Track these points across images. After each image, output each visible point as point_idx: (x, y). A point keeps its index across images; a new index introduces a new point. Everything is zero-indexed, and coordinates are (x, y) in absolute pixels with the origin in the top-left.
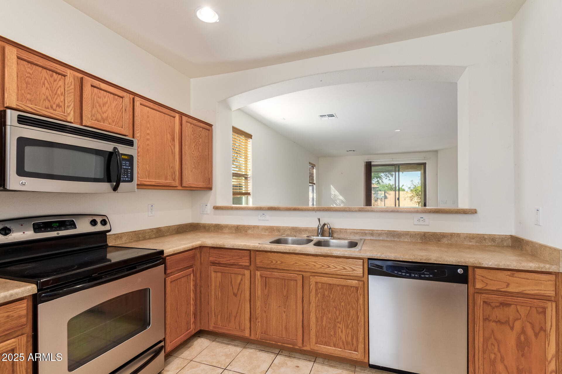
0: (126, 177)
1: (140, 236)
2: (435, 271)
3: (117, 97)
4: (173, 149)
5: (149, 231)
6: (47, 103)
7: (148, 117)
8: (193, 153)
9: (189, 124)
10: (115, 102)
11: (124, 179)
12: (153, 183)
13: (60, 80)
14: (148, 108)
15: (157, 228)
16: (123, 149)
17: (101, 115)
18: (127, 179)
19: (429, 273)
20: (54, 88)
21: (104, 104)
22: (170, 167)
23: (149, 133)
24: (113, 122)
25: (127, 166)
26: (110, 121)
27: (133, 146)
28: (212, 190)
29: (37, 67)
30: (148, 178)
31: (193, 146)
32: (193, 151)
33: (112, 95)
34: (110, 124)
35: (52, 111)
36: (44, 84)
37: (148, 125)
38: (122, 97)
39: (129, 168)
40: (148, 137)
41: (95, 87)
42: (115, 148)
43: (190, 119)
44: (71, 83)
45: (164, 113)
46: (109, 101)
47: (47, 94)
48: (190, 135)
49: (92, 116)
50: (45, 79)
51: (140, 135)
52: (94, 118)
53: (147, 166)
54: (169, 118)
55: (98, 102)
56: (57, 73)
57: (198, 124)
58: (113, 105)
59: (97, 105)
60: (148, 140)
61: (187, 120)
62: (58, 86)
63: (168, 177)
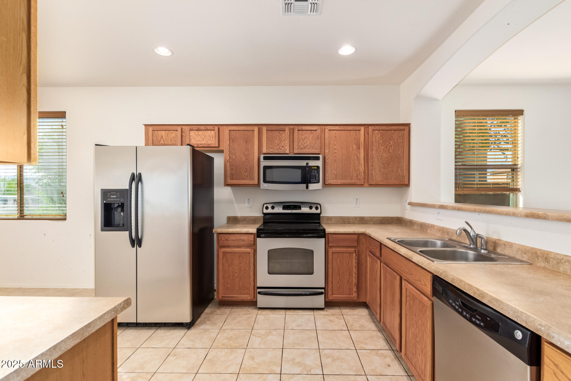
0: (315, 180)
1: (345, 220)
2: (489, 319)
3: (313, 131)
4: (359, 156)
5: (354, 218)
6: (278, 147)
7: (335, 137)
8: (382, 155)
9: (377, 131)
10: (312, 134)
11: (314, 181)
12: (339, 183)
13: (283, 133)
14: (335, 131)
15: (360, 217)
16: (312, 163)
17: (303, 145)
18: (315, 181)
19: (480, 318)
20: (281, 138)
21: (305, 138)
22: (356, 170)
23: (336, 148)
24: (311, 147)
25: (316, 173)
26: (308, 147)
27: (319, 160)
28: (409, 187)
29: (274, 131)
30: (335, 180)
31: (382, 149)
32: (382, 154)
33: (310, 131)
34: (308, 149)
35: (280, 150)
36: (277, 138)
37: (336, 143)
38: (316, 130)
39: (317, 174)
40: (336, 151)
41: (300, 130)
42: (307, 164)
43: (377, 127)
44: (288, 133)
45: (349, 130)
46: (308, 136)
47: (278, 142)
48: (378, 140)
49: (298, 147)
50: (277, 135)
51: (329, 151)
52: (300, 148)
53: (335, 172)
54: (354, 133)
55: (301, 138)
56: (281, 131)
57: (388, 128)
58: (311, 137)
59: (301, 140)
60: (335, 153)
61: (374, 129)
62: (283, 136)
63: (354, 178)
